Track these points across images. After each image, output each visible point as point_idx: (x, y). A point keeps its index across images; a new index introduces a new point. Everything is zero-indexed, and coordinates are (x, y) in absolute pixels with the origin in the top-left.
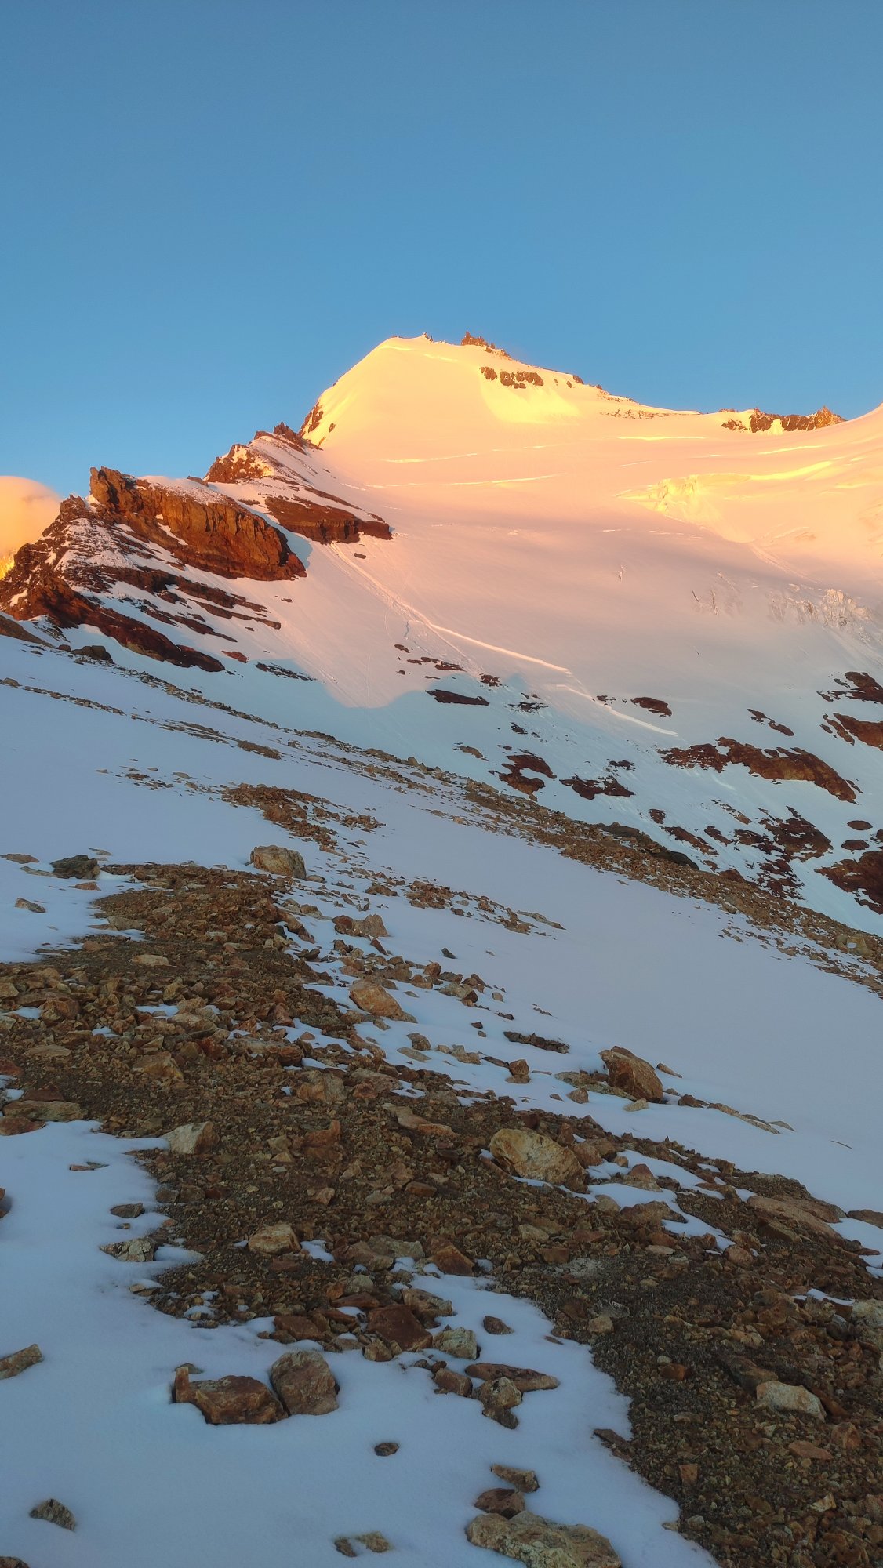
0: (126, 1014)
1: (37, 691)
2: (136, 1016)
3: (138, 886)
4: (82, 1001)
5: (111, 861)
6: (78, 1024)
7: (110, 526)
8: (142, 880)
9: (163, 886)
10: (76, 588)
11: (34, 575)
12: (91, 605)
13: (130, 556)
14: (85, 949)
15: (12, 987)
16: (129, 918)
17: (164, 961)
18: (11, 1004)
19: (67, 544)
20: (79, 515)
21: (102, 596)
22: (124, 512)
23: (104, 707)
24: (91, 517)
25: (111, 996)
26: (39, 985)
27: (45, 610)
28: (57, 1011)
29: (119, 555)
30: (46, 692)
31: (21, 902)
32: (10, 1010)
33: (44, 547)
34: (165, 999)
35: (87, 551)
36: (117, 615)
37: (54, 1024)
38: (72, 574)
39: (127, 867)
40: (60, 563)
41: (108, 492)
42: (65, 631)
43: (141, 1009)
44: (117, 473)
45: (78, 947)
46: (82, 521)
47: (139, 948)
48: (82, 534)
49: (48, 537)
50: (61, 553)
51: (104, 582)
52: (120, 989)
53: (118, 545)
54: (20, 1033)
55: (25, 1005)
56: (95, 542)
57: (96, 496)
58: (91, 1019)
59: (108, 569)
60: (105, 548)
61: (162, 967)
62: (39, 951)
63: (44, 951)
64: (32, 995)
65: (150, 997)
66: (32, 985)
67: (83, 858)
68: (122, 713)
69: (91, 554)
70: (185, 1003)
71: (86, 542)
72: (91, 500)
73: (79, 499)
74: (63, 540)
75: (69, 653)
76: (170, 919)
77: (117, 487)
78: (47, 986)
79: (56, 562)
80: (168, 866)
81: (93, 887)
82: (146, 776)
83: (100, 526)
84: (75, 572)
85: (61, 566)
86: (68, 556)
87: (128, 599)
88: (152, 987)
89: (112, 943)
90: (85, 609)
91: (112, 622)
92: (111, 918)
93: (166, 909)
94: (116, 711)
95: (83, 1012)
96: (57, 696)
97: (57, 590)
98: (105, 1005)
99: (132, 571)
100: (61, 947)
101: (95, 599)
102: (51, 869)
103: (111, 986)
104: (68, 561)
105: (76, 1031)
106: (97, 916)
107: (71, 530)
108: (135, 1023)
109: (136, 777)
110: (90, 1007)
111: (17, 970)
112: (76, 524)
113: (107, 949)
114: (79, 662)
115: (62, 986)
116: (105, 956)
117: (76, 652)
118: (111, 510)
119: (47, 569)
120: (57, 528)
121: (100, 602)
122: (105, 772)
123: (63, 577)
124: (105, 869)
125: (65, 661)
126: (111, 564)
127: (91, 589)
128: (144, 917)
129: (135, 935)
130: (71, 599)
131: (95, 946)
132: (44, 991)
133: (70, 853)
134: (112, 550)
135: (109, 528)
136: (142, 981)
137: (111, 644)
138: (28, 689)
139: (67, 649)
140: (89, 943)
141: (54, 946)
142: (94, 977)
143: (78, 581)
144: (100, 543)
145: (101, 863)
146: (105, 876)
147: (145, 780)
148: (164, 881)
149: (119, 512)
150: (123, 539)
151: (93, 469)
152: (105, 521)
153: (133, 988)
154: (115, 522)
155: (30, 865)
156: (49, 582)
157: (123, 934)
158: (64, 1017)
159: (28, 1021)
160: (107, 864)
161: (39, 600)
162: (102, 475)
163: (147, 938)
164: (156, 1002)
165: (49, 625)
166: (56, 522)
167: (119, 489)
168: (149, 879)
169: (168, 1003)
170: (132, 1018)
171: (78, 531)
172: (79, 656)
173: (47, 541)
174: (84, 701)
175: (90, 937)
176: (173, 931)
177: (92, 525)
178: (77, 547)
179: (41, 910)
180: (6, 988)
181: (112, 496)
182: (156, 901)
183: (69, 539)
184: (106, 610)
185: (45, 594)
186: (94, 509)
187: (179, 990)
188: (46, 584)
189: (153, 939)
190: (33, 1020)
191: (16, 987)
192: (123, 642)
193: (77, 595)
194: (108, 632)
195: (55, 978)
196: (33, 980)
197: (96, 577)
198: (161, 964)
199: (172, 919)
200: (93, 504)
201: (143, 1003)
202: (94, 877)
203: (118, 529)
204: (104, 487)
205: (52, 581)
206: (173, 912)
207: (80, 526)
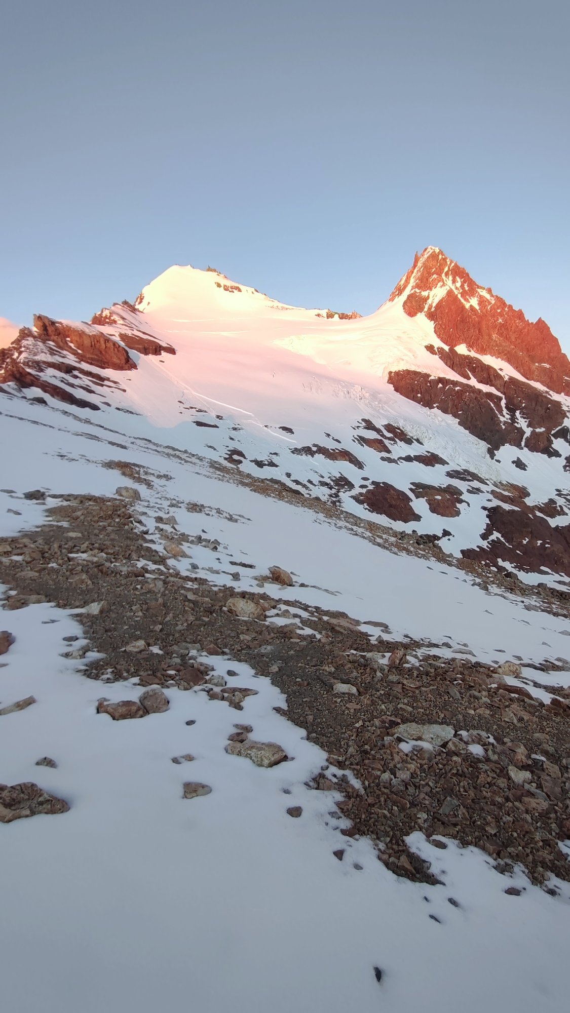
0: (64, 558)
1: (11, 416)
2: (68, 558)
3: (65, 503)
4: (43, 553)
5: (51, 493)
6: (41, 562)
7: (44, 342)
8: (67, 501)
9: (77, 503)
10: (28, 370)
11: (7, 363)
12: (36, 379)
13: (54, 356)
14: (42, 531)
15: (8, 547)
16: (62, 517)
17: (80, 535)
18: (8, 554)
19: (23, 349)
20: (29, 336)
21: (41, 374)
22: (51, 336)
23: (45, 425)
24: (34, 337)
25: (56, 550)
26: (21, 546)
27: (13, 379)
28: (31, 557)
29: (49, 356)
30: (16, 417)
31: (9, 511)
32: (8, 557)
33: (12, 350)
34: (82, 551)
35: (34, 353)
36: (49, 383)
37: (30, 562)
38: (26, 364)
39: (59, 495)
40: (20, 358)
41: (43, 326)
42: (24, 390)
43: (71, 555)
44: (47, 317)
45: (39, 530)
46: (30, 339)
47: (68, 530)
48: (30, 345)
49: (14, 345)
50: (20, 353)
51: (42, 368)
52: (60, 547)
53: (49, 351)
54: (13, 567)
55: (15, 555)
56: (37, 349)
57: (37, 328)
58: (47, 560)
59: (44, 362)
60: (42, 352)
61: (79, 538)
62: (20, 532)
63: (23, 531)
64: (18, 550)
65: (74, 550)
66: (18, 546)
67: (39, 491)
68: (53, 428)
69: (35, 354)
70: (90, 552)
71: (33, 349)
72: (34, 329)
73: (28, 328)
74: (21, 347)
75: (26, 400)
76: (81, 517)
77: (47, 324)
78: (25, 546)
79: (18, 358)
80: (78, 495)
81: (44, 504)
82: (66, 456)
83: (39, 341)
84: (28, 363)
85: (20, 360)
86: (23, 355)
87: (54, 377)
88: (75, 546)
89: (54, 528)
90: (33, 380)
91: (47, 386)
92: (54, 517)
93: (79, 513)
94: (51, 427)
95: (43, 557)
96: (21, 419)
97: (19, 370)
98: (53, 554)
99: (55, 363)
100: (31, 530)
101: (38, 375)
102: (23, 496)
103: (56, 546)
104: (24, 357)
105: (40, 565)
106: (47, 516)
107: (24, 343)
108: (68, 561)
109: (62, 456)
110: (46, 555)
111: (10, 540)
112: (27, 340)
113: (53, 530)
114: (31, 404)
115: (32, 546)
116: (52, 533)
117: (30, 399)
118: (44, 335)
119: (14, 361)
120: (18, 341)
121: (40, 377)
122: (46, 454)
123: (22, 365)
124: (49, 496)
125: (25, 404)
126: (45, 360)
127: (36, 371)
128: (69, 517)
129: (65, 524)
130: (26, 375)
131: (47, 529)
132: (24, 548)
133: (32, 489)
134: (45, 353)
135: (44, 343)
136: (70, 544)
137: (47, 397)
138: (7, 415)
139: (25, 398)
140: (44, 528)
141: (27, 529)
142: (47, 542)
143: (29, 366)
144: (39, 350)
145: (47, 494)
146: (49, 499)
147: (66, 458)
148: (77, 501)
149: (48, 336)
150: (51, 348)
151: (35, 315)
152: (42, 340)
153: (66, 546)
154: (47, 340)
155: (13, 494)
156: (15, 367)
157: (60, 524)
158: (34, 559)
159: (17, 562)
160: (50, 494)
161: (10, 375)
162: (39, 318)
163: (71, 525)
164: (77, 552)
165: (16, 387)
166: (17, 339)
167: (48, 325)
168: (70, 500)
169: (83, 552)
170: (66, 559)
171: (29, 344)
172: (31, 402)
173: (13, 347)
174: (35, 422)
175: (44, 526)
176: (83, 522)
177: (35, 341)
178: (28, 351)
179: (19, 514)
180: (5, 547)
181: (45, 328)
182: (74, 510)
183: (24, 347)
184: (43, 381)
185: (13, 372)
186: (36, 334)
187: (87, 547)
188: (13, 367)
189: (74, 526)
190: (19, 561)
191: (10, 547)
192: (53, 396)
193: (29, 374)
194: (45, 391)
195: (29, 543)
196: (18, 544)
197: (38, 365)
198: (78, 536)
199: (82, 517)
200: (36, 332)
201: (71, 553)
202: (44, 499)
203: (49, 344)
204: (40, 324)
205: (16, 366)
206: (82, 514)
207: (29, 341)
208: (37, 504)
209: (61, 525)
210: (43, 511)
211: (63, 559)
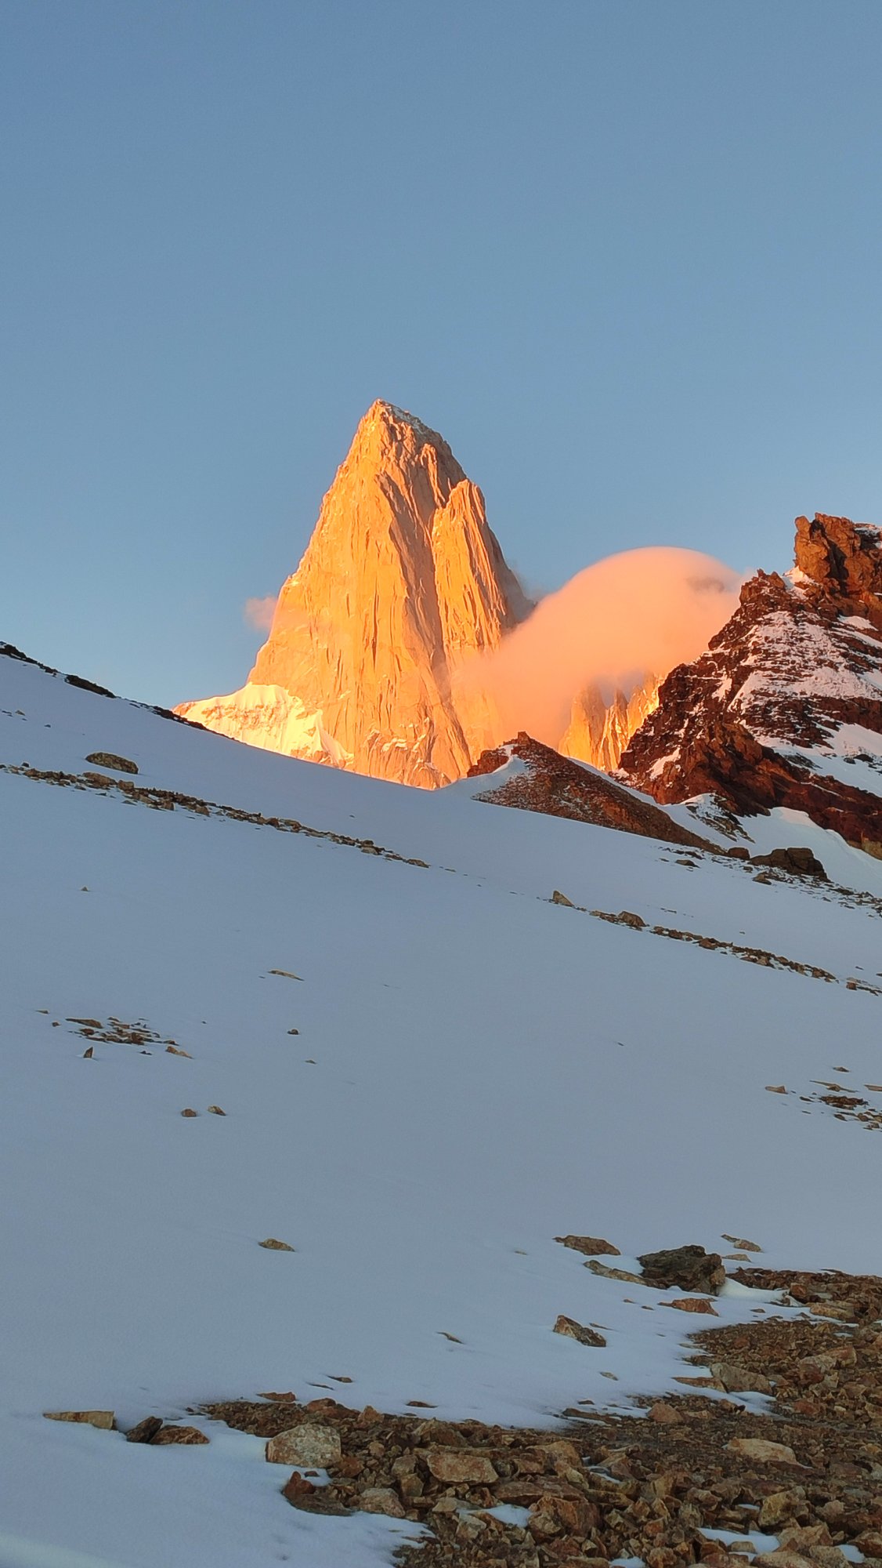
0: (675, 1539)
1: (674, 935)
3: (792, 1311)
5: (751, 1262)
6: (590, 1545)
7: (829, 622)
8: (804, 1300)
10: (765, 741)
11: (692, 720)
12: (793, 772)
13: (868, 674)
14: (650, 1419)
17: (788, 1454)
19: (751, 660)
20: (774, 607)
21: (813, 753)
22: (858, 593)
23: (795, 967)
24: (794, 608)
26: (536, 1468)
27: (710, 783)
29: (847, 674)
30: (690, 937)
31: (566, 1324)
33: (712, 668)
35: (788, 672)
36: (841, 788)
38: (759, 716)
39: (782, 1275)
40: (737, 696)
41: (827, 559)
42: (745, 821)
44: (844, 522)
46: (780, 616)
48: (778, 641)
49: (719, 650)
50: (741, 677)
51: (818, 726)
52: (679, 1492)
53: (844, 655)
56: (802, 654)
57: (805, 570)
59: (827, 703)
60: (820, 663)
61: (779, 1465)
66: (523, 1466)
68: (828, 977)
69: (794, 675)
70: (794, 1533)
71: (787, 654)
72: (795, 576)
73: (775, 576)
74: (743, 655)
75: (746, 864)
77: (844, 547)
79: (731, 695)
81: (705, 1307)
82: (860, 1102)
83: (811, 622)
84: (765, 711)
85: (740, 702)
86: (754, 682)
87: (864, 758)
89: (705, 1413)
90: (781, 780)
91: (832, 801)
92: (719, 1368)
94: (818, 973)
95: (604, 1526)
96: (710, 944)
97: (732, 746)
99: (871, 703)
101: (800, 759)
103: (663, 1484)
104: (753, 692)
105: (583, 1559)
106: (694, 1361)
107: (758, 634)
109: (840, 1102)
110: (616, 1519)
112: (769, 622)
114: (762, 879)
117: (758, 861)
118: (832, 592)
119: (715, 707)
120: (734, 632)
121: (810, 764)
122: (781, 1090)
123: (743, 722)
124: (739, 1276)
125: (736, 878)
126: (831, 693)
127: (794, 742)
128: (783, 1370)
129: (753, 1403)
130: (757, 762)
133: (677, 1239)
134: (832, 665)
135: (829, 626)
137: (827, 845)
138: (659, 931)
139: (742, 854)
143: (770, 726)
144: (810, 655)
145: (730, 1265)
146: (733, 1289)
147: (859, 1109)
148: (844, 1304)
149: (846, 595)
150: (854, 643)
151: (801, 520)
152: (821, 614)
153: (704, 1494)
154: (840, 612)
155: (604, 1259)
156: (718, 731)
157: (733, 1399)
160: (744, 1267)
161: (701, 765)
162: (817, 528)
165: (716, 811)
166: (733, 622)
167: (848, 552)
168: (816, 1300)
169: (765, 1530)
171: (772, 636)
172: (763, 869)
173: (715, 657)
174: (759, 954)
177: (796, 623)
178: (768, 664)
181: (834, 565)
183: (756, 651)
184: (821, 780)
185: (709, 753)
186: (801, 593)
188: (712, 736)
189: (786, 1414)
192: (853, 838)
193: (768, 753)
194: (824, 821)
197: (803, 718)
198: (779, 1458)
200: (800, 584)
202: (711, 1288)
203: (845, 627)
204: (819, 551)
205: (724, 729)
206: (840, 1366)
207: (777, 626)
208: (675, 1305)
209: (740, 1403)
210: (689, 1336)
211: (672, 1545)
